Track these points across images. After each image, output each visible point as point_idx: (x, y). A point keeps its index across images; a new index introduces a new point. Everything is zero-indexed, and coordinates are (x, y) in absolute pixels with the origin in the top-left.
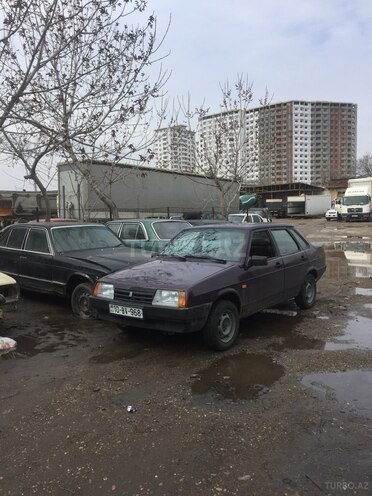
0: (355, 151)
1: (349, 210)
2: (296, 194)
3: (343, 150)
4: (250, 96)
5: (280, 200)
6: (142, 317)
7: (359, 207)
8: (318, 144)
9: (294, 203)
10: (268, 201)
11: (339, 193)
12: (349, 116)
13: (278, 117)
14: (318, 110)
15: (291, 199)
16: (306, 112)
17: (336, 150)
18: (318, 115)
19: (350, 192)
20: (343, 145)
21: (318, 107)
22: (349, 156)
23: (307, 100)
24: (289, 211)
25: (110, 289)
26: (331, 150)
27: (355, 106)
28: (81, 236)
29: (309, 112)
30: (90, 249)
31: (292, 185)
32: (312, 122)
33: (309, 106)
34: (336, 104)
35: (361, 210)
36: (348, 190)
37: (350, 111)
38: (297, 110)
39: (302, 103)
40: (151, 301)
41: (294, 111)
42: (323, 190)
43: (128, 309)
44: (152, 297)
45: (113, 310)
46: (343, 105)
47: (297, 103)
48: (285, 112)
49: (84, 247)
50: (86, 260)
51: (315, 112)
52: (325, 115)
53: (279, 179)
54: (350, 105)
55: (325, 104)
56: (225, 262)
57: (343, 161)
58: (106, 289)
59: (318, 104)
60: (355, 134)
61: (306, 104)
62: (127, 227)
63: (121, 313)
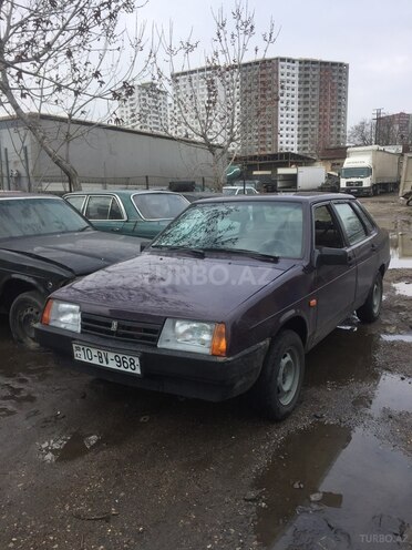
0: (345, 118)
1: (348, 184)
2: (285, 165)
3: (332, 117)
4: (252, 27)
5: (269, 173)
6: (138, 371)
7: (359, 180)
8: (306, 109)
9: (284, 175)
10: (255, 173)
11: (333, 164)
12: (340, 78)
13: (263, 75)
14: (306, 69)
15: (281, 171)
16: (294, 72)
17: (325, 117)
18: (307, 76)
19: (349, 163)
20: (333, 110)
21: (306, 65)
22: (339, 123)
23: (294, 58)
24: (279, 184)
25: (73, 312)
26: (320, 117)
27: (347, 66)
28: (26, 214)
29: (296, 71)
30: (40, 235)
31: (282, 154)
32: (300, 83)
33: (297, 65)
34: (326, 63)
35: (361, 183)
36: (347, 160)
37: (340, 71)
38: (283, 69)
39: (289, 60)
40: (156, 340)
41: (280, 70)
42: (315, 161)
43: (111, 356)
44: (158, 332)
45: (80, 355)
46: (334, 64)
47: (283, 60)
48: (270, 71)
49: (29, 232)
50: (30, 255)
51: (303, 72)
52: (314, 76)
53: (263, 149)
54: (341, 64)
55: (314, 62)
56: (275, 260)
57: (332, 130)
58: (65, 313)
59: (306, 62)
60: (346, 99)
61: (294, 62)
62: (95, 201)
63: (96, 361)
